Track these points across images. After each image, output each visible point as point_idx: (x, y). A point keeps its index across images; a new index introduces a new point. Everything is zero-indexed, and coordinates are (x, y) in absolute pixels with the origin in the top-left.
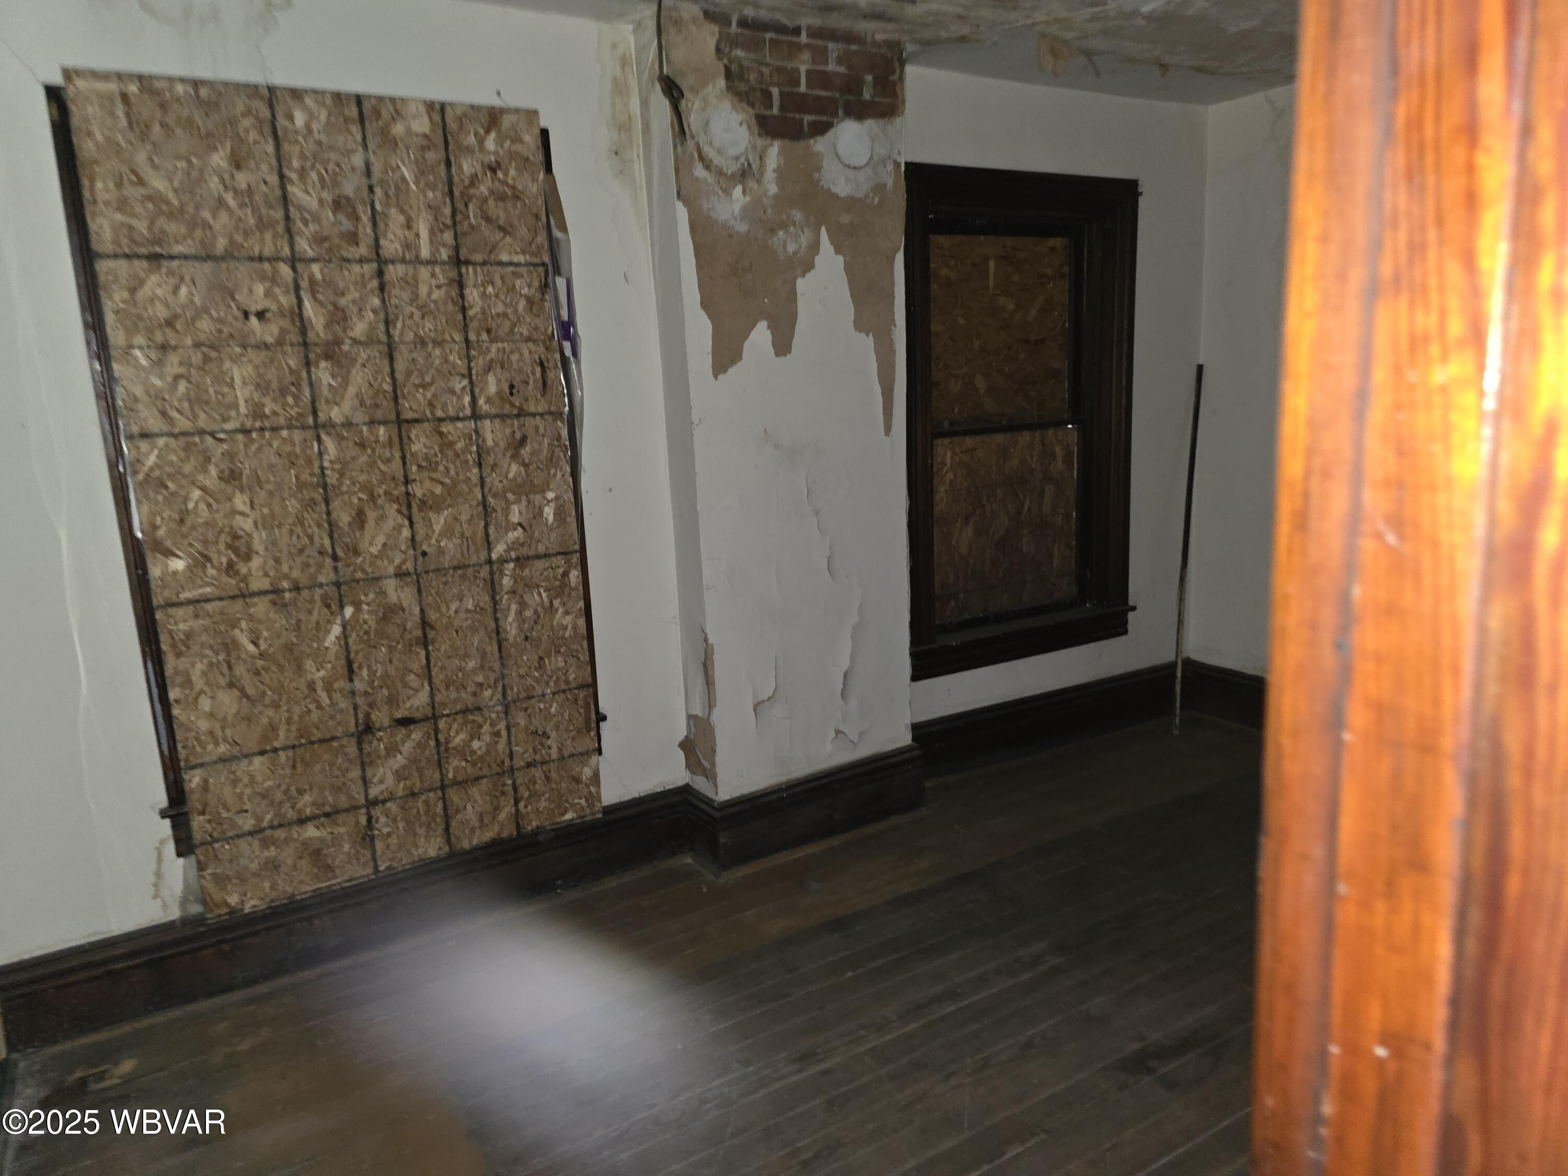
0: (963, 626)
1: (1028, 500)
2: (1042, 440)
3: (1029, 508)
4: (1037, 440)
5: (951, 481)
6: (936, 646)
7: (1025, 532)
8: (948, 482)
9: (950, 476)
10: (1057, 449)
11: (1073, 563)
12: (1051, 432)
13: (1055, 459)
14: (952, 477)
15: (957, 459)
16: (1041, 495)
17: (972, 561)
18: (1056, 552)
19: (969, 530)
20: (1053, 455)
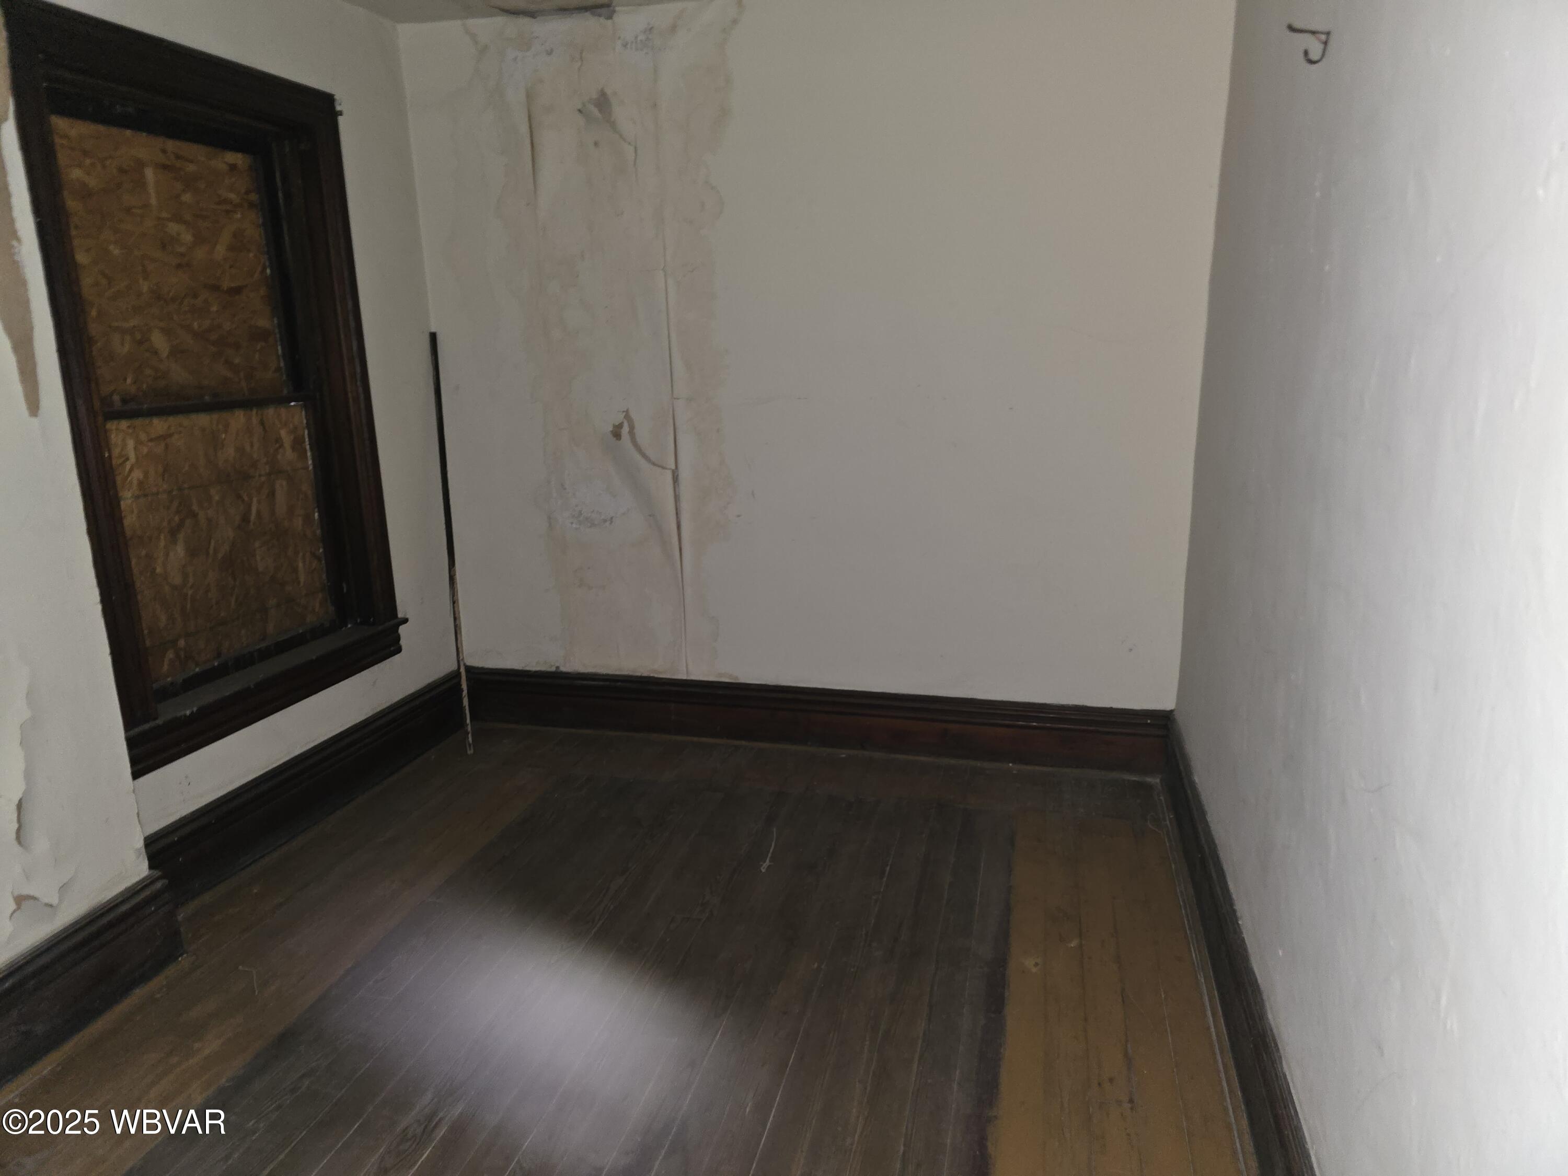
0: (192, 683)
1: (255, 500)
2: (262, 423)
3: (259, 513)
4: (255, 421)
5: (141, 483)
6: (159, 722)
7: (257, 544)
8: (135, 482)
9: (137, 475)
10: (283, 433)
11: (324, 576)
12: (270, 411)
13: (281, 446)
14: (141, 477)
15: (145, 450)
16: (272, 494)
17: (190, 592)
18: (301, 565)
19: (180, 550)
20: (279, 440)
